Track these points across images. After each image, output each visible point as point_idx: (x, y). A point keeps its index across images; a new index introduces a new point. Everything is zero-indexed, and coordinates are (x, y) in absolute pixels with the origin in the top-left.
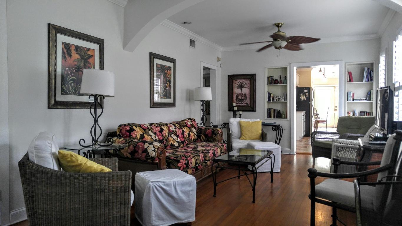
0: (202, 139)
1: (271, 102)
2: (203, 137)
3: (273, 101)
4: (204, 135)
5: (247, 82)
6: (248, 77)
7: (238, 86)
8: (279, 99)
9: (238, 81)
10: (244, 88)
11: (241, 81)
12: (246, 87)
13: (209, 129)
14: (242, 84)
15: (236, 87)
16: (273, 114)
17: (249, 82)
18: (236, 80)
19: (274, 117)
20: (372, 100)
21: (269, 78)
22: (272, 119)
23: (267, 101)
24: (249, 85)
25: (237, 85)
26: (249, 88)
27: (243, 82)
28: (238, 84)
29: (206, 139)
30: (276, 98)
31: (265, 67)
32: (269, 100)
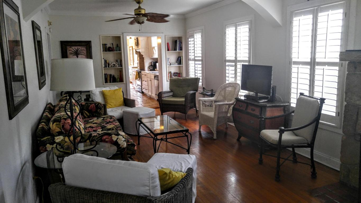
0: (86, 115)
1: (107, 68)
2: (87, 113)
3: (108, 67)
4: (86, 111)
5: (83, 49)
6: (83, 44)
7: (73, 53)
8: (114, 65)
9: (73, 48)
10: (81, 55)
11: (76, 48)
12: (82, 54)
13: (91, 104)
14: (77, 51)
15: (71, 54)
16: (109, 79)
17: (85, 49)
18: (70, 47)
19: (110, 82)
20: (182, 64)
21: (104, 46)
22: (109, 84)
23: (104, 67)
24: (85, 52)
25: (71, 52)
26: (85, 55)
27: (79, 49)
28: (73, 51)
29: (90, 114)
30: (111, 64)
31: (100, 35)
32: (105, 66)
